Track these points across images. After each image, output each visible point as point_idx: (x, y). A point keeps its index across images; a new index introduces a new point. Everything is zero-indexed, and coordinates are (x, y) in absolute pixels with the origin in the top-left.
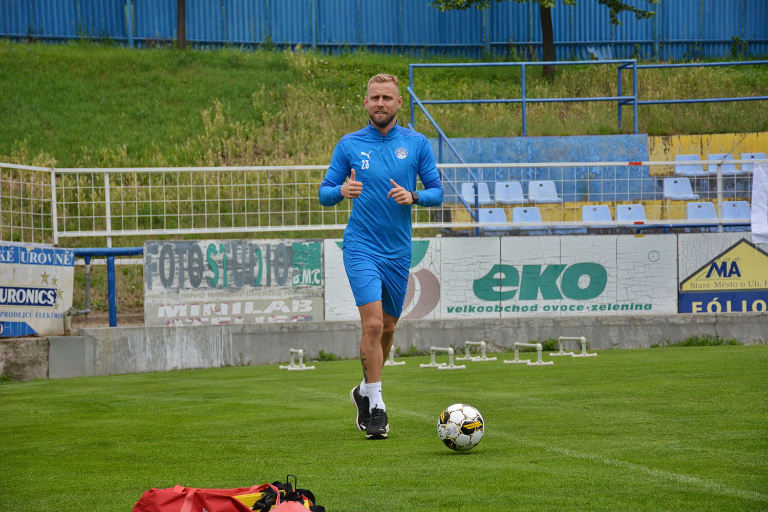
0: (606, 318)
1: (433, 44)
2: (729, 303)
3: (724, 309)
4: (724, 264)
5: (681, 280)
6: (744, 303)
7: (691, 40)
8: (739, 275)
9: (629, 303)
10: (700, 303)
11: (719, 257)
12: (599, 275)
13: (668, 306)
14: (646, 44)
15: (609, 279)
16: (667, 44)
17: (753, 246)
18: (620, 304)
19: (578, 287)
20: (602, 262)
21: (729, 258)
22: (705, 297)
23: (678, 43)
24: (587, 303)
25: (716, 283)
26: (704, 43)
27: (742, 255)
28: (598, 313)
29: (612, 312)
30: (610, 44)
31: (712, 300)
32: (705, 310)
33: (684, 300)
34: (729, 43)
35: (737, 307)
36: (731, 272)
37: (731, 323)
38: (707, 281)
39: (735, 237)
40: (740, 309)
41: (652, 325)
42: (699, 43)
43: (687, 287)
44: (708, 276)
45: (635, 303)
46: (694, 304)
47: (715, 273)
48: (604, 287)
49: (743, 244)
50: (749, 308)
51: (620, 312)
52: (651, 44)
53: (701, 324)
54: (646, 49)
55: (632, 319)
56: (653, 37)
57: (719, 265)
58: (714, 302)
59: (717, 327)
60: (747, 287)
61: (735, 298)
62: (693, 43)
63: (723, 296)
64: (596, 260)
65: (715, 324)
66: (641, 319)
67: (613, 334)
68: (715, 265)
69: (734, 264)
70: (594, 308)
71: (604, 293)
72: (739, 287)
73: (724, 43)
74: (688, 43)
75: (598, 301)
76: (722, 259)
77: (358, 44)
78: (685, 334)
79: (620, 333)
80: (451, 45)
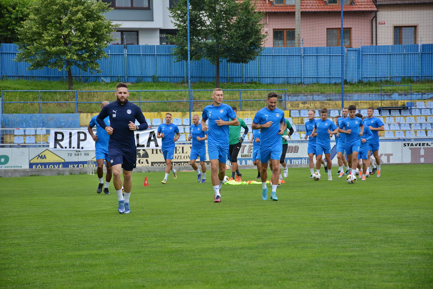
0: (8, 170)
1: (44, 76)
2: (43, 166)
3: (42, 167)
4: (42, 156)
5: (30, 160)
6: (47, 166)
7: (138, 76)
8: (46, 158)
9: (15, 166)
10: (35, 166)
11: (40, 154)
12: (7, 159)
13: (26, 167)
14: (122, 77)
15: (10, 159)
16: (130, 77)
17: (49, 151)
18: (13, 166)
19: (1, 162)
20: (8, 155)
21: (43, 154)
22: (37, 164)
23: (133, 77)
24: (3, 166)
25: (40, 161)
26: (143, 77)
27: (47, 153)
28: (7, 168)
29: (10, 168)
30: (109, 76)
31: (38, 165)
32: (36, 168)
33: (31, 165)
34: (152, 77)
35: (45, 167)
36: (44, 158)
37: (42, 171)
38: (37, 160)
39: (45, 149)
40: (46, 167)
41: (20, 172)
42: (141, 77)
43: (32, 162)
44: (38, 159)
45: (17, 166)
46: (34, 166)
47: (39, 158)
48: (8, 161)
49: (47, 150)
50: (49, 167)
51: (13, 168)
52: (124, 77)
53: (34, 171)
54: (123, 78)
55: (15, 170)
56: (125, 74)
57: (40, 156)
58: (39, 165)
59: (39, 172)
60: (48, 162)
61: (45, 164)
62: (139, 77)
63: (42, 164)
64: (6, 154)
65: (38, 171)
66: (17, 170)
67: (10, 174)
68: (39, 156)
69: (45, 156)
70: (6, 167)
71: (8, 163)
72: (46, 162)
73: (150, 77)
74: (137, 77)
75: (6, 165)
76: (41, 154)
77: (17, 75)
78: (30, 174)
79: (12, 174)
80: (51, 76)
